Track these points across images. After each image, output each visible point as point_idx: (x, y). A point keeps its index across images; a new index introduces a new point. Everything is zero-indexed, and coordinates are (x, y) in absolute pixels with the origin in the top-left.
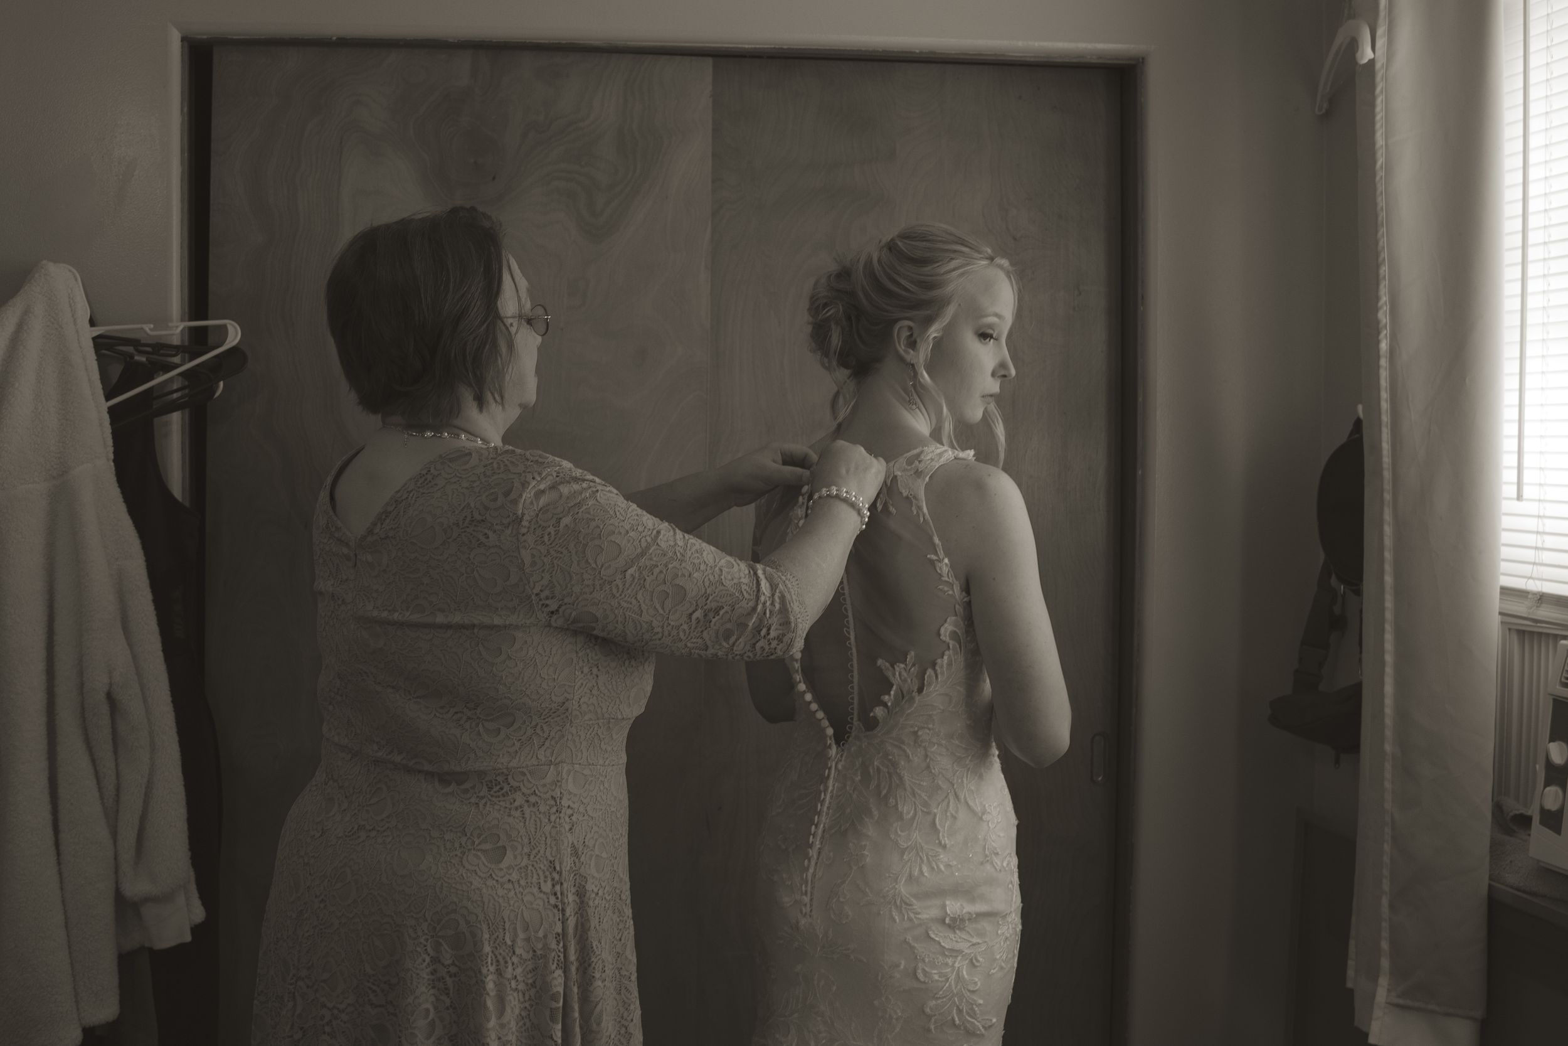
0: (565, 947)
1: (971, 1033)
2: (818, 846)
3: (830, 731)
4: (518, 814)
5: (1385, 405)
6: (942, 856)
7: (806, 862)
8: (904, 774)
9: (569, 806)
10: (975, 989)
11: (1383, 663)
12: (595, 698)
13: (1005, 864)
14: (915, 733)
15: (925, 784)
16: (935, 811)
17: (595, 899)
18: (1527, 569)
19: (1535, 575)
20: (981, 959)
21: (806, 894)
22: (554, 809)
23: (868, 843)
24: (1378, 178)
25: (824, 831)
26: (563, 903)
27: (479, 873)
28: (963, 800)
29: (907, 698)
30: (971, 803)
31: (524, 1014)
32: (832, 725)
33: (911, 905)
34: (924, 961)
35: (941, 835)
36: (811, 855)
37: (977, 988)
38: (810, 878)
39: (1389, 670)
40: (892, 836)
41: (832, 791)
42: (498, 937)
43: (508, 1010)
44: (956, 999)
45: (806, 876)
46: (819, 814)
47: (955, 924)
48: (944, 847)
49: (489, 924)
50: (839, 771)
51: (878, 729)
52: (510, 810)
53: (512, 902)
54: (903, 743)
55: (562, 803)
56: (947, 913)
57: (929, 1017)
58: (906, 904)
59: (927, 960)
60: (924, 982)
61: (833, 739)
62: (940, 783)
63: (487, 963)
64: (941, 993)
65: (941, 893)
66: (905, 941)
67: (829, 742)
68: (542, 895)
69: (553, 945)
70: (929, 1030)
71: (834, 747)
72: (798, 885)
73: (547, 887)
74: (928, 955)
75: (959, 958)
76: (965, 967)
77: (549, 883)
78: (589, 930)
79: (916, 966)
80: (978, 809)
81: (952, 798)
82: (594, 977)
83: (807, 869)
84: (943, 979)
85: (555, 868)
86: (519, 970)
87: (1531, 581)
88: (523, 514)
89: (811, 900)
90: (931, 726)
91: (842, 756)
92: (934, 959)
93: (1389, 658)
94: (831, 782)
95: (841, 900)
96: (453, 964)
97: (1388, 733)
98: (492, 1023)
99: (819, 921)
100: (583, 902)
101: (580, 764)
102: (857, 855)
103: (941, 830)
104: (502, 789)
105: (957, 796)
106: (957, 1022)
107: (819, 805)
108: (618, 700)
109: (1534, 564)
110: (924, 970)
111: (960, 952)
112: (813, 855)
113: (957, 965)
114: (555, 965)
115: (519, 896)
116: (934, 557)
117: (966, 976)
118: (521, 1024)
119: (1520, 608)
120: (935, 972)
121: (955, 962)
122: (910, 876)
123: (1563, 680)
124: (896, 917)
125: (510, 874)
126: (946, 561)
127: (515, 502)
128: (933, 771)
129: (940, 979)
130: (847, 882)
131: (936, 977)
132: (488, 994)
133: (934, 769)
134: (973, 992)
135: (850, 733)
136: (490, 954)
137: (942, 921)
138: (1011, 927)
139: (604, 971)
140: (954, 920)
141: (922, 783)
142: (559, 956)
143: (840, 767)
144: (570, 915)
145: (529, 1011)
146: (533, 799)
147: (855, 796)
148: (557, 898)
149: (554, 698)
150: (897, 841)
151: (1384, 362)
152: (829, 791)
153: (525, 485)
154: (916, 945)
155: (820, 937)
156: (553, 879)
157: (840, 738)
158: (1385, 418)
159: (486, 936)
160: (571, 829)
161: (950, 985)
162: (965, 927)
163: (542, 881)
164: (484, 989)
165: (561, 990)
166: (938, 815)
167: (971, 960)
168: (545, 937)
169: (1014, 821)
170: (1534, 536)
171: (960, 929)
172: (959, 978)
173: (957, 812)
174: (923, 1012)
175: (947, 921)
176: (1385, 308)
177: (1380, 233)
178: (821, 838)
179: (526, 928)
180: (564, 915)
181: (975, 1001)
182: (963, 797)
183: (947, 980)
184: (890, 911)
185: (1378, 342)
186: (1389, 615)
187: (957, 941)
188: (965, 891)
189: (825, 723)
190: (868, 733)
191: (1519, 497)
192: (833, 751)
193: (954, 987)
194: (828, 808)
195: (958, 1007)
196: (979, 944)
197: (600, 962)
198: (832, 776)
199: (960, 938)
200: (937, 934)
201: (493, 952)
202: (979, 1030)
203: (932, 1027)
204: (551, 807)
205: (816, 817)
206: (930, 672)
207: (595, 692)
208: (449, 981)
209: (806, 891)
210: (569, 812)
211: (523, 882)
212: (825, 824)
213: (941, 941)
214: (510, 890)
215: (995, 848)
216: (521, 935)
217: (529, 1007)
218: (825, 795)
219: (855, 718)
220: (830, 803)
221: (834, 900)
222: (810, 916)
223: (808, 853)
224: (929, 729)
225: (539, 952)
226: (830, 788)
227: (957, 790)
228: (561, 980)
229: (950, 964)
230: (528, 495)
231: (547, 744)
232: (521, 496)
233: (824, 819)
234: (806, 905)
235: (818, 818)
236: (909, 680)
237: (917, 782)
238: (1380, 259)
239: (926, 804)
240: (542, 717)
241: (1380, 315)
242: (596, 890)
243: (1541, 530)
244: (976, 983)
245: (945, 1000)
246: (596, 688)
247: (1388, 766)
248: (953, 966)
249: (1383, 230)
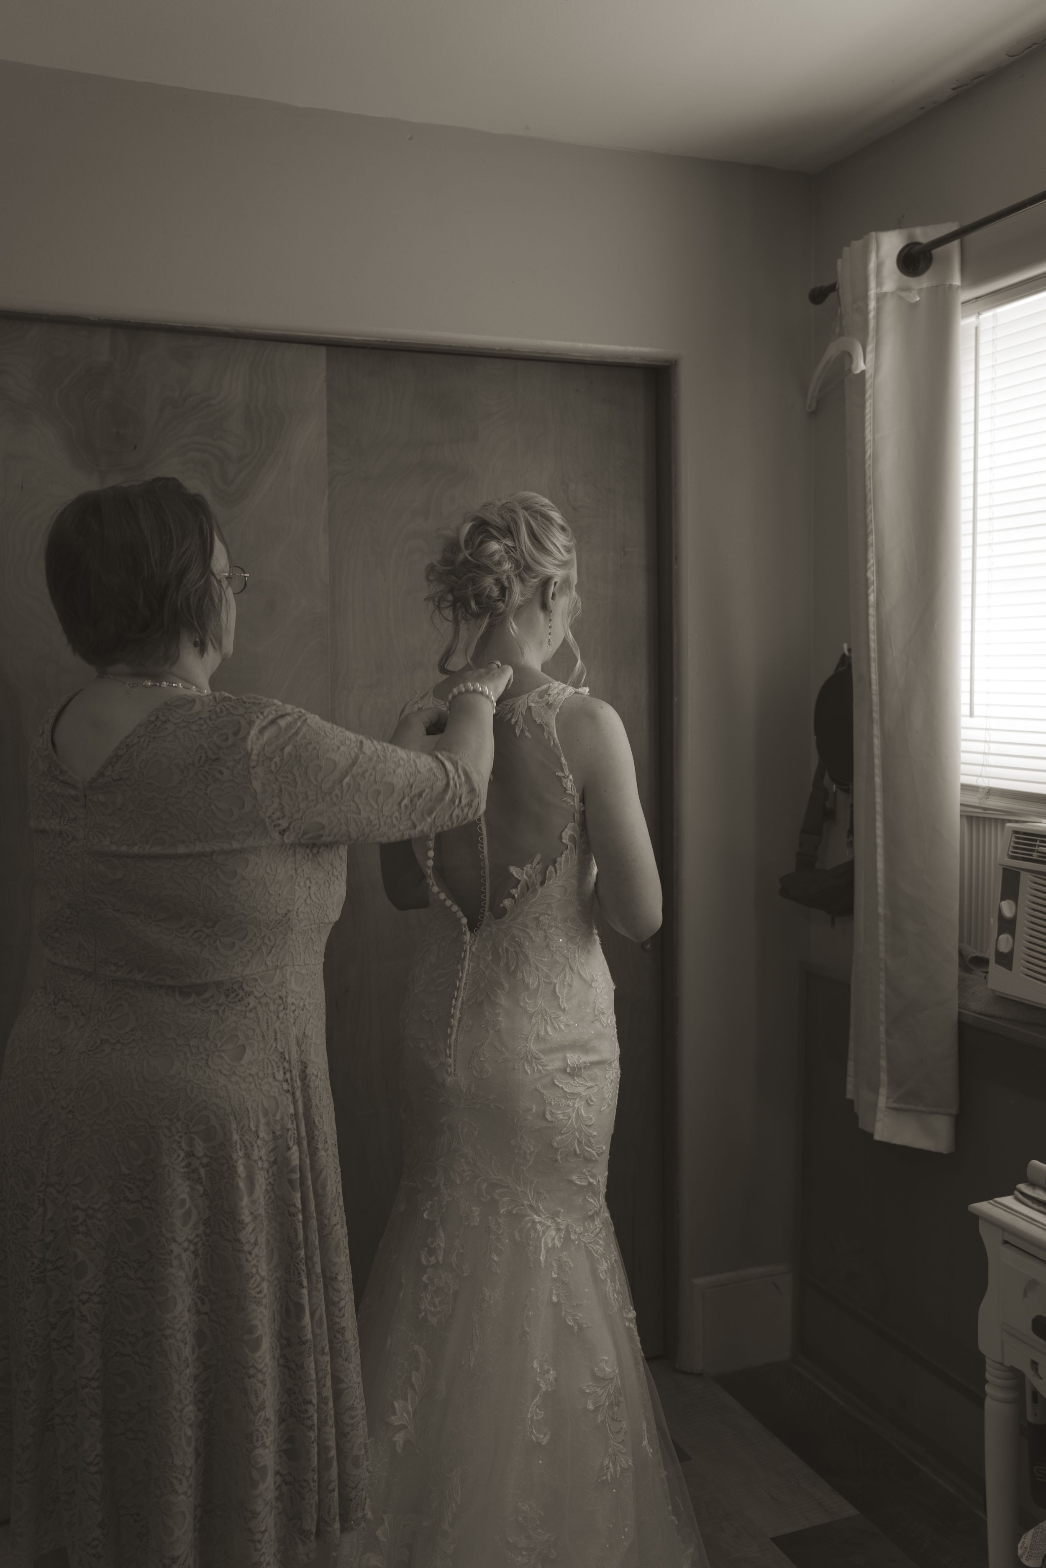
0: (297, 1126)
1: (588, 1160)
2: (458, 1016)
3: (464, 921)
4: (251, 1015)
5: (873, 645)
6: (562, 1018)
7: (449, 1030)
8: (528, 953)
9: (293, 1003)
10: (590, 1124)
11: (875, 846)
12: (309, 907)
13: (609, 1022)
14: (537, 918)
15: (546, 960)
16: (555, 981)
17: (315, 1081)
18: (977, 770)
19: (983, 774)
20: (594, 1099)
21: (450, 1057)
22: (281, 1008)
23: (501, 1011)
24: (867, 466)
25: (462, 1003)
26: (293, 1087)
27: (224, 1072)
28: (576, 972)
29: (531, 890)
30: (583, 974)
31: (269, 1188)
32: (465, 916)
33: (540, 1059)
34: (551, 1105)
35: (560, 1000)
36: (453, 1024)
37: (593, 1122)
38: (452, 1043)
39: (880, 850)
40: (522, 1004)
41: (468, 970)
42: (244, 1125)
43: (257, 1187)
44: (577, 1133)
45: (450, 1042)
46: (458, 989)
47: (574, 1072)
48: (564, 1010)
49: (235, 1115)
50: (473, 953)
51: (507, 916)
52: (245, 1012)
53: (253, 1093)
54: (527, 927)
55: (288, 1001)
56: (568, 1064)
57: (556, 1150)
58: (535, 1058)
59: (553, 1103)
60: (552, 1122)
61: (467, 926)
62: (558, 958)
63: (236, 1149)
64: (565, 1129)
65: (563, 1048)
66: (536, 1089)
67: (464, 929)
68: (276, 1083)
69: (290, 1126)
70: (556, 1161)
71: (468, 933)
72: (443, 1050)
73: (280, 1076)
74: (554, 1099)
75: (578, 1100)
76: (582, 1106)
77: (282, 1072)
78: (311, 1108)
79: (544, 1109)
80: (588, 978)
81: (567, 969)
82: (317, 1148)
83: (450, 1036)
84: (566, 1118)
85: (285, 1058)
86: (263, 1152)
87: (980, 779)
88: (252, 749)
89: (455, 1061)
90: (549, 912)
91: (474, 941)
92: (558, 1102)
93: (880, 841)
94: (466, 963)
95: (482, 1059)
96: (205, 1155)
97: (881, 899)
98: (245, 1201)
99: (463, 1078)
100: (304, 1084)
101: (299, 965)
102: (493, 1021)
103: (561, 997)
104: (237, 995)
105: (571, 969)
106: (578, 1152)
107: (458, 982)
108: (325, 906)
109: (983, 765)
110: (551, 1111)
111: (578, 1094)
112: (454, 1024)
113: (576, 1106)
114: (292, 1141)
115: (258, 1086)
116: (561, 774)
117: (584, 1114)
118: (267, 1197)
119: (974, 800)
120: (560, 1112)
121: (575, 1103)
122: (538, 1036)
123: (1010, 853)
124: (528, 1070)
125: (250, 1069)
126: (571, 777)
127: (244, 739)
128: (552, 949)
129: (564, 1118)
130: (486, 1044)
131: (561, 1117)
132: (240, 1176)
133: (553, 947)
134: (590, 1126)
135: (482, 921)
136: (239, 1141)
137: (565, 1071)
138: (614, 1073)
139: (327, 1142)
140: (573, 1069)
141: (543, 959)
142: (294, 1134)
143: (473, 949)
144: (299, 1098)
145: (273, 1185)
146: (263, 1000)
147: (487, 973)
148: (288, 1084)
149: (279, 911)
150: (525, 1007)
151: (872, 611)
152: (466, 970)
153: (251, 723)
154: (545, 1092)
155: (464, 1091)
156: (284, 1068)
157: (473, 926)
158: (873, 655)
159: (234, 1126)
160: (294, 1023)
161: (572, 1123)
162: (582, 1074)
163: (275, 1071)
164: (236, 1172)
165: (297, 1162)
166: (557, 985)
167: (587, 1101)
168: (282, 1118)
169: (612, 986)
170: (982, 744)
171: (578, 1076)
172: (579, 1116)
173: (572, 981)
174: (552, 1146)
175: (568, 1071)
176: (872, 569)
177: (868, 510)
178: (460, 1009)
179: (266, 1114)
180: (294, 1097)
181: (591, 1133)
182: (576, 969)
183: (570, 1118)
184: (523, 1066)
185: (867, 596)
186: (879, 808)
187: (576, 1086)
188: (583, 1047)
189: (460, 914)
190: (497, 920)
191: (971, 715)
192: (468, 937)
193: (575, 1123)
194: (465, 984)
195: (578, 1140)
196: (592, 1087)
197: (323, 1134)
198: (467, 957)
199: (578, 1083)
200: (560, 1082)
201: (241, 1139)
202: (595, 1157)
203: (559, 1157)
204: (279, 1005)
205: (456, 992)
206: (551, 868)
207: (309, 901)
208: (202, 1171)
209: (450, 1054)
210: (293, 1008)
211: (261, 1075)
212: (463, 997)
213: (564, 1087)
214: (251, 1083)
215: (602, 1009)
216: (263, 1121)
217: (273, 1182)
218: (462, 973)
219: (487, 909)
220: (466, 980)
221: (476, 1060)
222: (454, 1075)
223: (451, 1022)
224: (548, 915)
225: (278, 1133)
226: (467, 967)
227: (571, 964)
228: (297, 1154)
229: (571, 1105)
230: (254, 732)
231: (273, 951)
232: (249, 733)
233: (462, 993)
234: (450, 1066)
235: (457, 993)
236: (534, 876)
237: (539, 958)
238: (869, 530)
239: (547, 976)
240: (270, 928)
241: (869, 574)
242: (315, 1073)
243: (988, 739)
244: (591, 1119)
245: (568, 1134)
246: (309, 898)
247: (881, 925)
248: (573, 1106)
249: (871, 507)
